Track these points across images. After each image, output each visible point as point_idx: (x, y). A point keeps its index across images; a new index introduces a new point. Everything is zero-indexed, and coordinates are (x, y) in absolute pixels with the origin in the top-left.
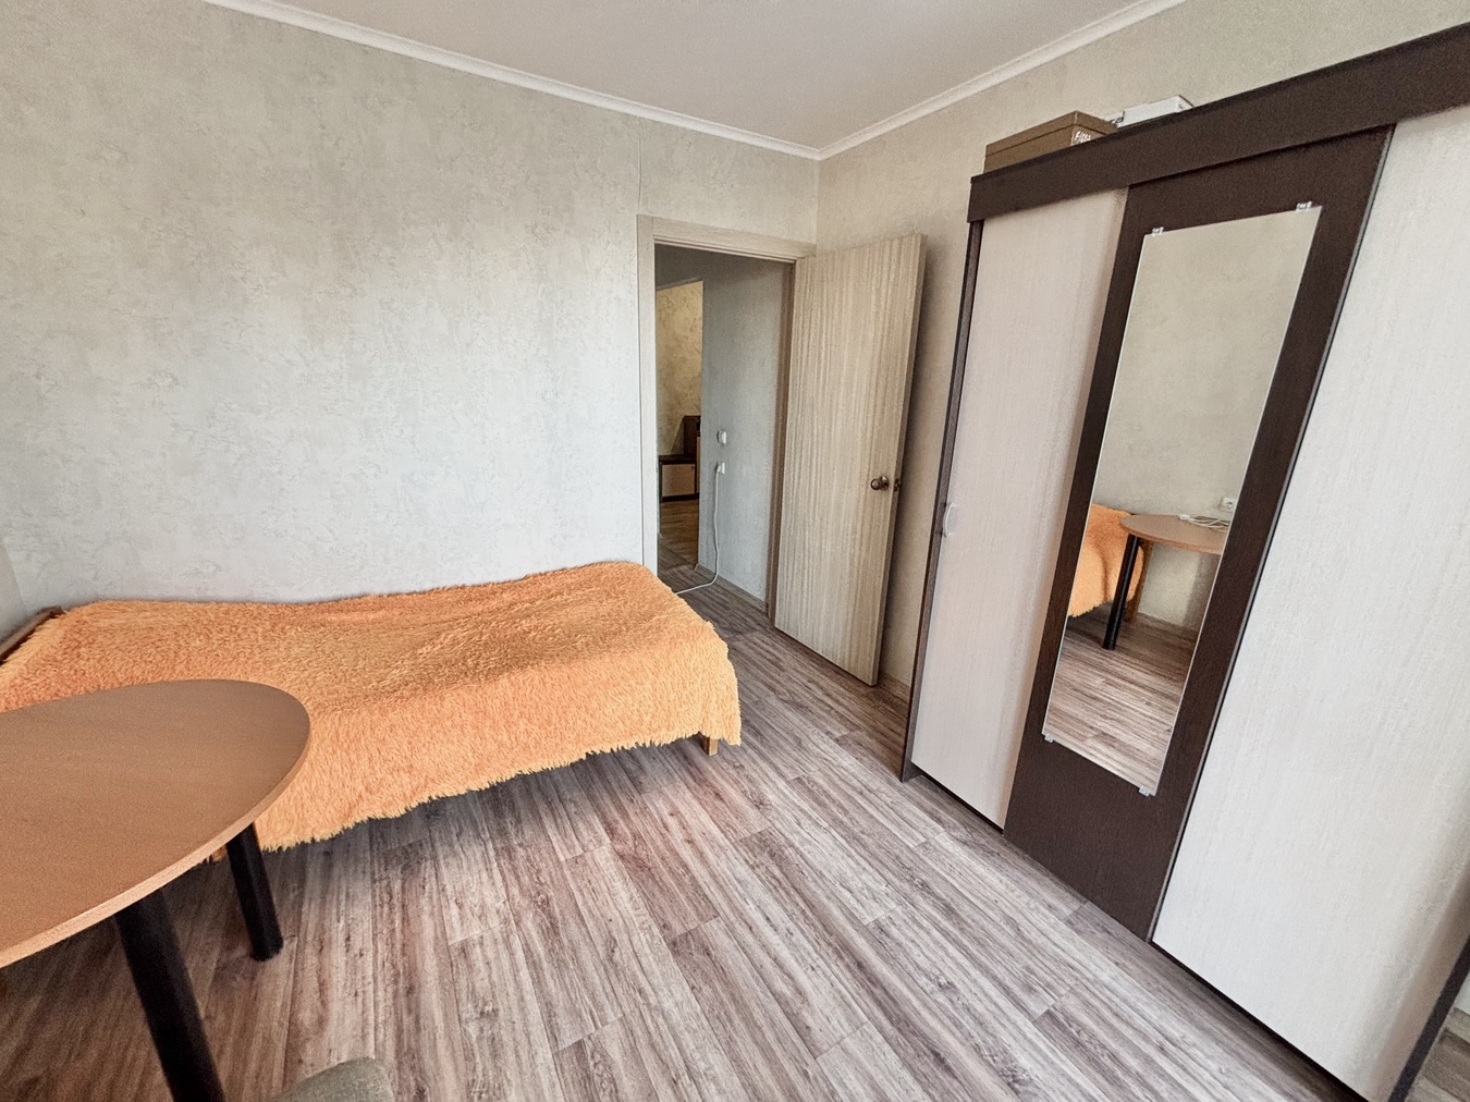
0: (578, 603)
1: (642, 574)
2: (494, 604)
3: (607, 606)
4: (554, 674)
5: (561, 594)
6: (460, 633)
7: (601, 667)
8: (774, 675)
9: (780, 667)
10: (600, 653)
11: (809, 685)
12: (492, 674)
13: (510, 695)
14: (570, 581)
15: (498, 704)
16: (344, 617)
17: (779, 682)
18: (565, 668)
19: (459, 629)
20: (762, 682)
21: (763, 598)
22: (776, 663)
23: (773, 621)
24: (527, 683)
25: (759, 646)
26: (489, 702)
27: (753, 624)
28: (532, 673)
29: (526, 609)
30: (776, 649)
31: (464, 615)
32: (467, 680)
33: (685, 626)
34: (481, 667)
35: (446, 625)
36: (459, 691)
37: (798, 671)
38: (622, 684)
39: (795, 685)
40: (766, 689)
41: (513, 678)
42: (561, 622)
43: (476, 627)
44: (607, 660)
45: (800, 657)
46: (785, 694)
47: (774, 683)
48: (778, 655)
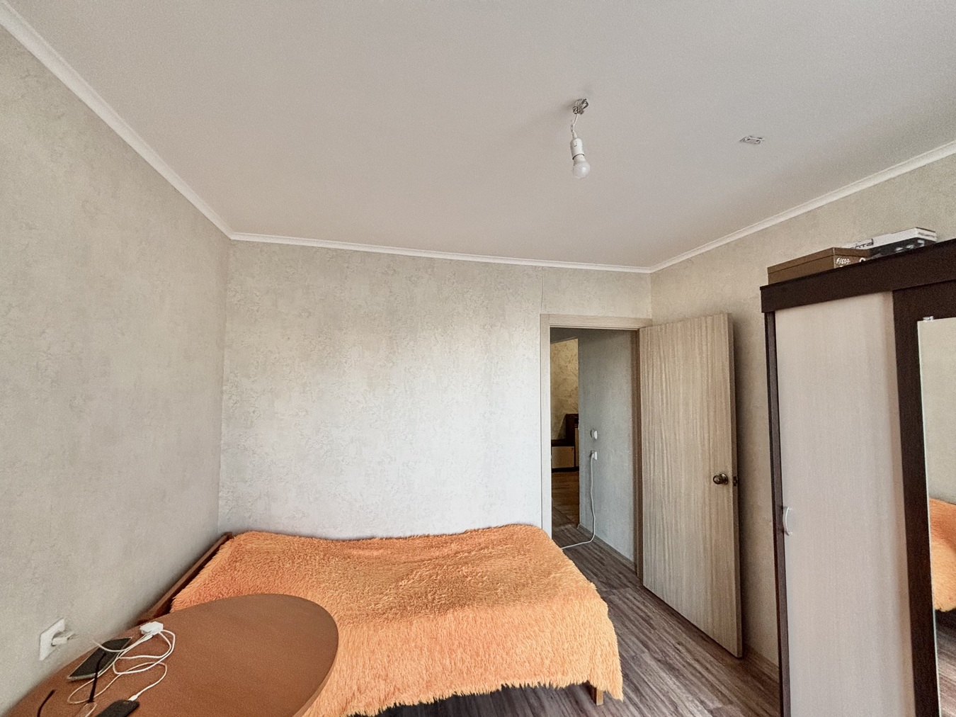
0: (500, 556)
1: (542, 536)
2: (446, 551)
3: (518, 561)
4: (483, 614)
5: (487, 547)
6: (424, 572)
7: (515, 613)
8: (646, 631)
9: (650, 625)
10: (514, 601)
11: (678, 646)
12: (443, 609)
13: (453, 627)
14: (493, 538)
15: (445, 633)
16: (361, 552)
17: (650, 639)
18: (490, 611)
19: (424, 569)
20: (638, 638)
21: (632, 559)
22: (647, 620)
23: (641, 580)
24: (465, 619)
25: (631, 602)
26: (440, 630)
27: (625, 581)
28: (468, 612)
29: (465, 557)
30: (646, 607)
31: (427, 558)
32: (427, 611)
33: (574, 586)
34: (436, 602)
35: (416, 564)
36: (422, 620)
37: (666, 631)
38: (529, 630)
39: (665, 645)
40: (641, 645)
41: (456, 613)
42: (487, 571)
43: (434, 568)
44: (518, 608)
45: (668, 618)
46: (657, 653)
47: (646, 639)
48: (649, 614)
